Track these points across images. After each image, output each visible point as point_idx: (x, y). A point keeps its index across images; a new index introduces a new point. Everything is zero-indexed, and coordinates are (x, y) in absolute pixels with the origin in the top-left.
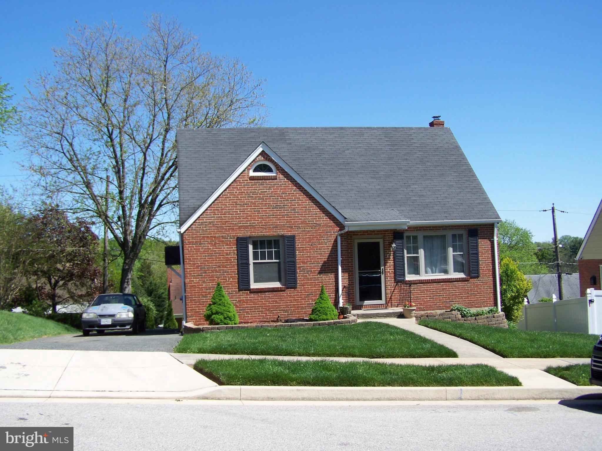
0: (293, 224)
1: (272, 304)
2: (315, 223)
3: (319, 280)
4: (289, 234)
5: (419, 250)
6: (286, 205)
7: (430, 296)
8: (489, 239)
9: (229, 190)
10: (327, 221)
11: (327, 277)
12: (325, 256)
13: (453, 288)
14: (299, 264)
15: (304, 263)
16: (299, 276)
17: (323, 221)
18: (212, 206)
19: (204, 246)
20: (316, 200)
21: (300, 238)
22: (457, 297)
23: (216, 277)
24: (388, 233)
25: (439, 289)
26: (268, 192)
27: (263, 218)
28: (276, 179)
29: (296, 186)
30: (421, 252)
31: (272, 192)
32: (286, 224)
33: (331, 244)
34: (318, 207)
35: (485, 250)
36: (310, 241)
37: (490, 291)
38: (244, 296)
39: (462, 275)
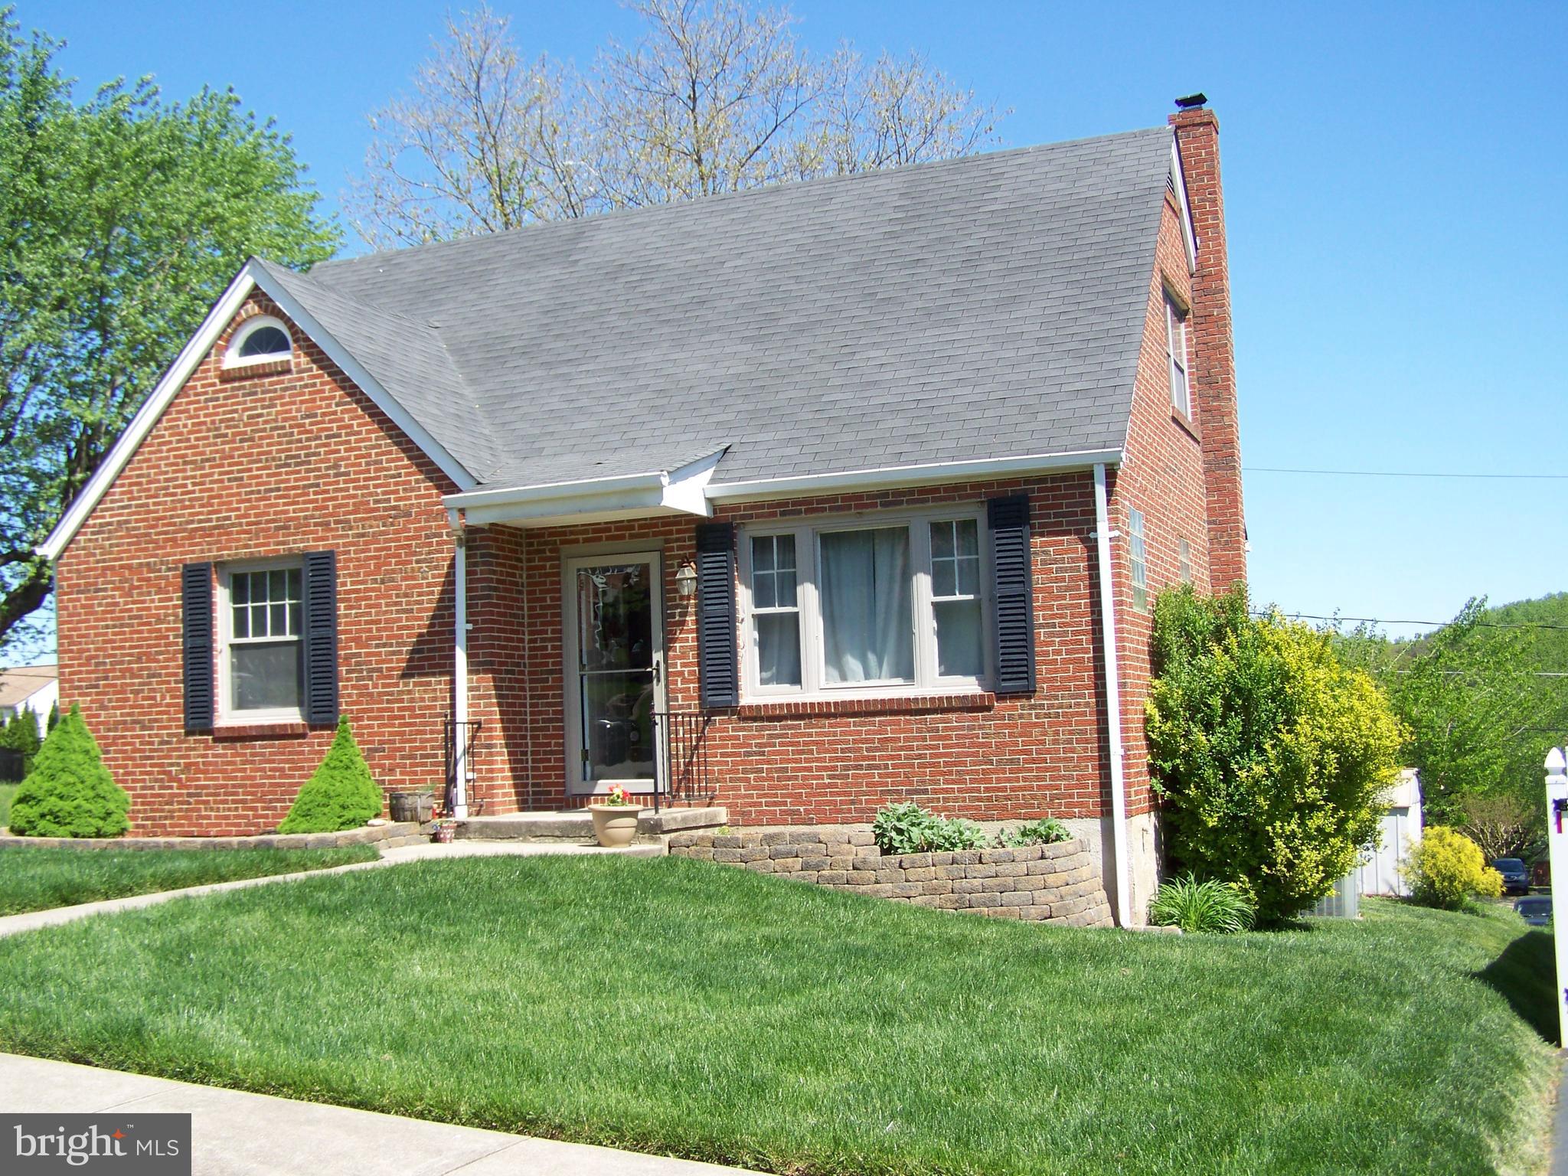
0: (331, 515)
1: (270, 777)
2: (394, 508)
3: (402, 701)
4: (321, 547)
5: (799, 589)
6: (314, 454)
7: (835, 768)
8: (1077, 532)
9: (169, 421)
10: (430, 496)
11: (425, 691)
12: (421, 619)
13: (924, 739)
14: (345, 648)
15: (357, 640)
16: (345, 687)
17: (418, 497)
18: (127, 473)
19: (105, 598)
20: (397, 428)
21: (351, 560)
22: (943, 774)
23: (132, 692)
24: (679, 532)
25: (866, 741)
26: (269, 414)
27: (249, 501)
28: (289, 371)
29: (343, 388)
30: (809, 596)
31: (278, 413)
32: (312, 517)
33: (439, 576)
34: (404, 451)
35: (1063, 579)
36: (378, 566)
37: (1085, 750)
38: (200, 750)
39: (968, 686)
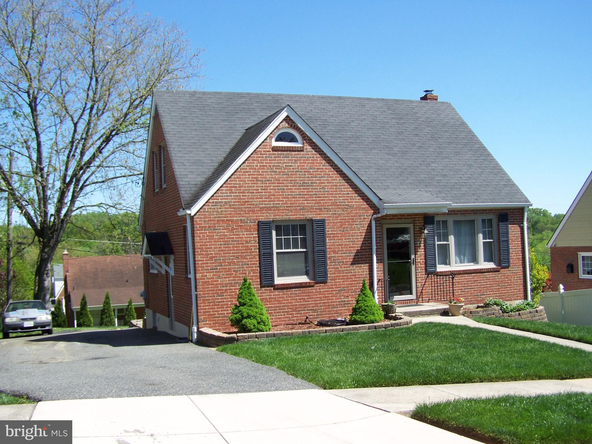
0: (322, 206)
1: (299, 302)
2: (346, 205)
3: (351, 273)
4: (318, 218)
5: (449, 237)
6: (315, 183)
7: (462, 289)
8: (518, 224)
9: (248, 163)
10: (360, 202)
11: (360, 269)
12: (358, 244)
13: (484, 280)
14: (329, 254)
15: (334, 252)
16: (330, 268)
17: (355, 202)
18: (229, 182)
19: (218, 233)
20: (347, 177)
21: (331, 223)
22: (488, 289)
23: (234, 271)
24: (418, 218)
25: (470, 281)
26: (294, 166)
27: (288, 198)
28: (303, 151)
29: (325, 160)
30: (452, 238)
31: (298, 166)
32: (314, 206)
33: (364, 230)
34: (350, 185)
35: (515, 236)
36: (341, 226)
37: (520, 282)
38: (267, 293)
39: (491, 265)
